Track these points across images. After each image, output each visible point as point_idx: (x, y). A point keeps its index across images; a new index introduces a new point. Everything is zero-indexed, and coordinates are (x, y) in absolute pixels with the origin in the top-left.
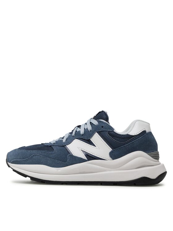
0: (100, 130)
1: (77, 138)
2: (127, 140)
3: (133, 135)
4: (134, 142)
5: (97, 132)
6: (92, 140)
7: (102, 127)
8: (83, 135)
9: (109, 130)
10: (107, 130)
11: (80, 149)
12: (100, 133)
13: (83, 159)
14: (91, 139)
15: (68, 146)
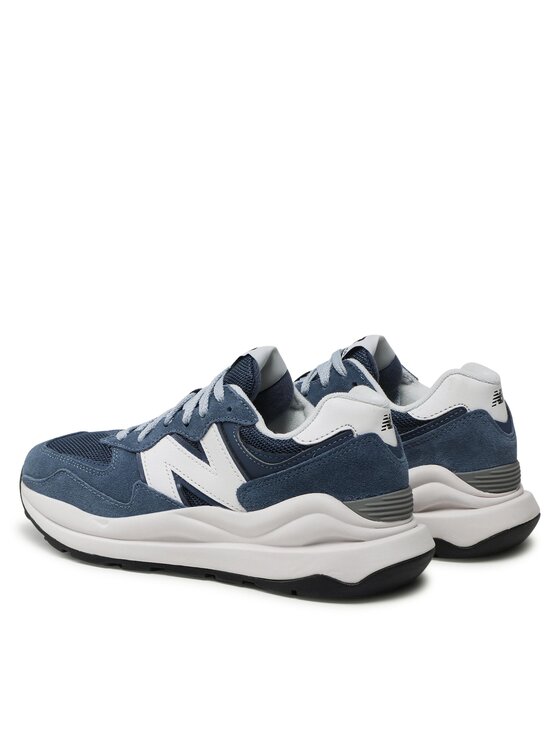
0: (223, 420)
1: (171, 434)
2: (285, 459)
3: (306, 443)
4: (304, 466)
5: (216, 423)
6: (205, 443)
7: (230, 409)
8: (187, 425)
9: (243, 422)
10: (238, 421)
11: (170, 468)
12: (222, 426)
13: (169, 499)
14: (201, 442)
15: (144, 456)
